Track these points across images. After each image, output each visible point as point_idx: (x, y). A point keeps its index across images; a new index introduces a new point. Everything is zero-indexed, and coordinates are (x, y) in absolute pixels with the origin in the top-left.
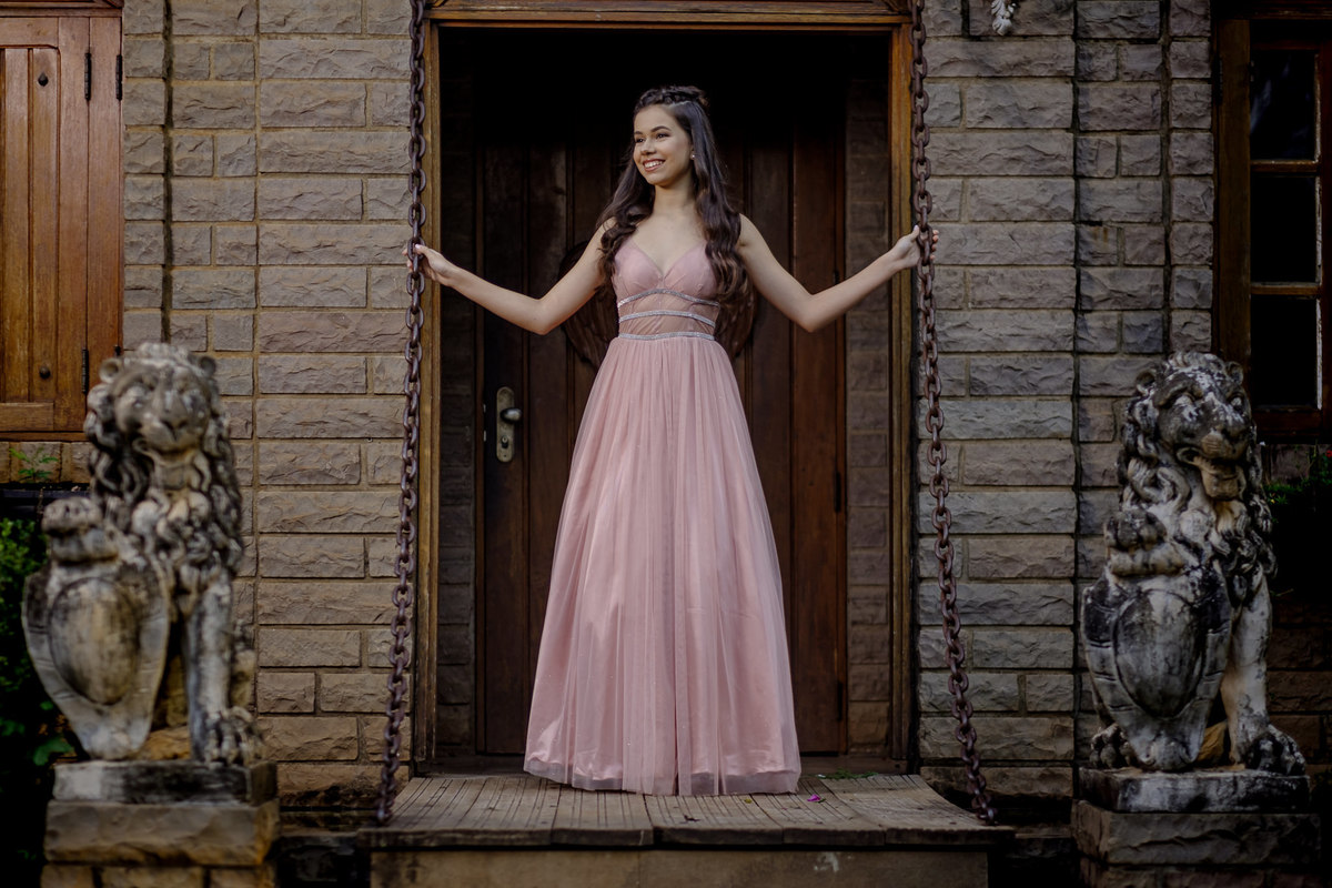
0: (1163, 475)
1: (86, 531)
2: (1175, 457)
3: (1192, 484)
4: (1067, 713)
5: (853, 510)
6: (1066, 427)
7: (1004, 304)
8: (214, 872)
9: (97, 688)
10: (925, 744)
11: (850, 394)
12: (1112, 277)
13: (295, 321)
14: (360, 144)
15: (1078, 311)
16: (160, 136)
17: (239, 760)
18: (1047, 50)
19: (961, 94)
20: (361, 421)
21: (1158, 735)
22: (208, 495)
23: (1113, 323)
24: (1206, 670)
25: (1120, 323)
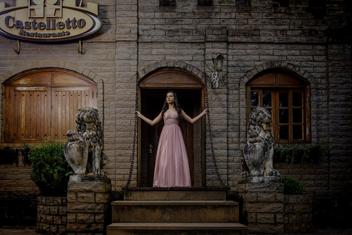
0: (256, 127)
1: (73, 135)
2: (258, 124)
3: (261, 128)
4: (226, 180)
5: (194, 159)
6: (226, 141)
7: (218, 125)
8: (96, 193)
9: (76, 162)
10: (207, 184)
11: (194, 145)
12: (232, 121)
13: (121, 127)
14: (129, 103)
15: (228, 126)
16: (102, 102)
17: (101, 175)
18: (223, 90)
19: (211, 96)
20: (129, 141)
21: (256, 170)
22: (96, 132)
23: (232, 127)
24: (265, 159)
25: (233, 128)
